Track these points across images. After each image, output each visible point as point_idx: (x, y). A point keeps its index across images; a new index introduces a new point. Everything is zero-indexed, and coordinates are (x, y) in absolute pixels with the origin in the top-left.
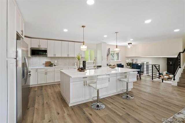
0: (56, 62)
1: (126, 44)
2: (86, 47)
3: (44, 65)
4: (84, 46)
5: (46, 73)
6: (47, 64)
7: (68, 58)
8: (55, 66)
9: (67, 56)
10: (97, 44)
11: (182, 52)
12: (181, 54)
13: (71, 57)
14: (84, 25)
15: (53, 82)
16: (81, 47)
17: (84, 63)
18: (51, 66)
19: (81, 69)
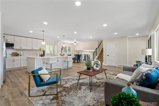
0: (22, 53)
1: (73, 42)
2: (45, 43)
3: (11, 55)
4: (43, 42)
5: (13, 61)
6: (14, 54)
7: (32, 50)
8: (21, 55)
9: (31, 49)
10: (55, 41)
11: (98, 48)
12: (97, 49)
13: (35, 50)
14: (44, 30)
15: (20, 67)
16: (42, 43)
17: (44, 52)
18: (17, 56)
19: (42, 55)
